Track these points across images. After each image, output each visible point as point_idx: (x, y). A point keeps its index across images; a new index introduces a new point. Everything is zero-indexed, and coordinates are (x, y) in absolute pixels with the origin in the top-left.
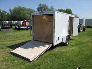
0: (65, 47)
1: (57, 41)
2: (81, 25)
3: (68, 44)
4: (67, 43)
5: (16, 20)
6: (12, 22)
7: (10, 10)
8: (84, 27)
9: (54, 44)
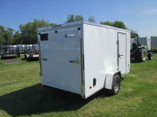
0: (111, 98)
1: (91, 88)
2: (144, 48)
3: (118, 91)
4: (116, 90)
5: (30, 44)
6: (24, 46)
7: (21, 27)
8: (149, 51)
9: (84, 96)
